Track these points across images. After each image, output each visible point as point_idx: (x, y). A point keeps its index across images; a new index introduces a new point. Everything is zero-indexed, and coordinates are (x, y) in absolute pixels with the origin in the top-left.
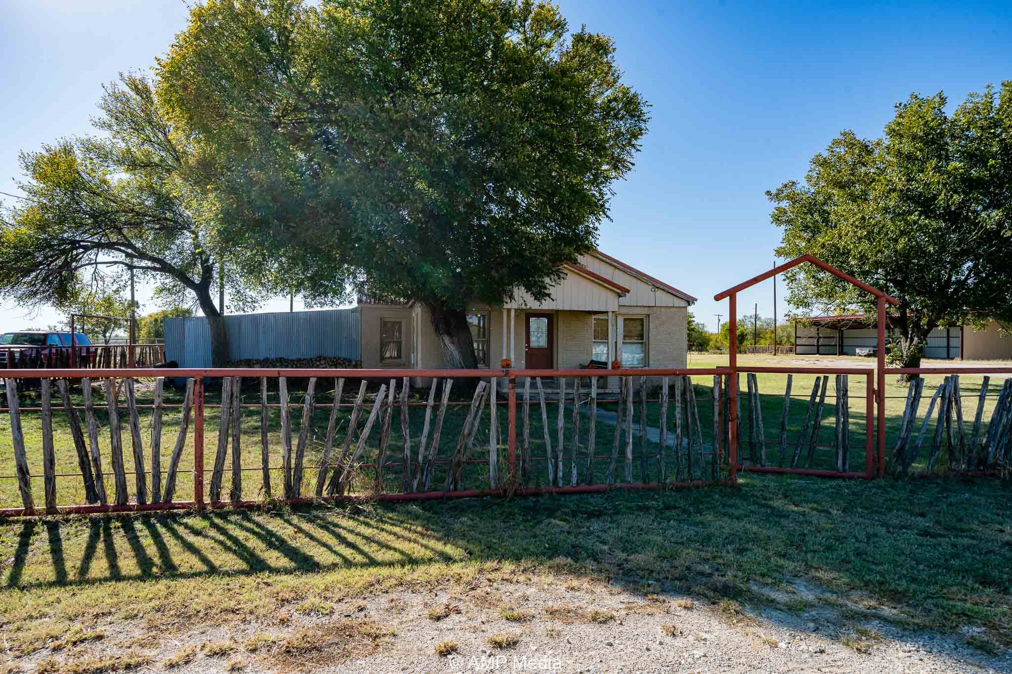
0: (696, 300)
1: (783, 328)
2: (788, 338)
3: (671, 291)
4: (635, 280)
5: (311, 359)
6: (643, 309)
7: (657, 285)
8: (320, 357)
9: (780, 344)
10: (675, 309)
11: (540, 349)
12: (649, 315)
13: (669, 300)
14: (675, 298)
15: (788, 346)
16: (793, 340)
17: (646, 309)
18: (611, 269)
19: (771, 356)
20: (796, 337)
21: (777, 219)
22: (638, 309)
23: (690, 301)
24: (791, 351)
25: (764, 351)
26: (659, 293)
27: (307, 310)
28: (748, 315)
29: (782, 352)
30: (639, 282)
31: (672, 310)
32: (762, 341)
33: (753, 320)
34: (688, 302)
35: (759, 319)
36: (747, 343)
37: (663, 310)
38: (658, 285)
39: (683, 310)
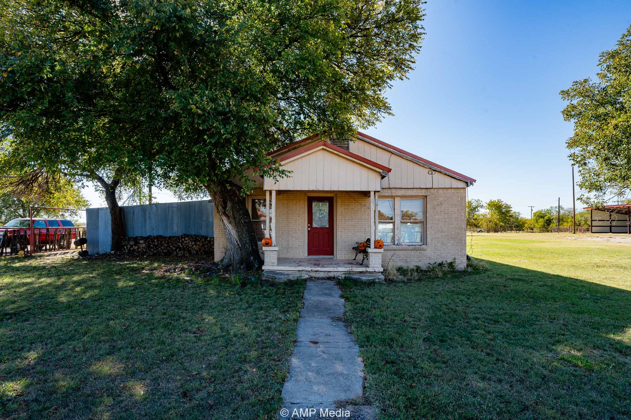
0: (475, 181)
1: (581, 214)
2: (586, 221)
3: (448, 173)
4: (412, 164)
5: (178, 237)
6: (419, 190)
7: (433, 168)
8: (184, 235)
9: (580, 225)
10: (453, 191)
11: (322, 229)
12: (426, 196)
13: (447, 182)
14: (453, 179)
15: (586, 227)
16: (589, 223)
17: (424, 191)
18: (386, 155)
19: (572, 234)
20: (592, 221)
21: (568, 114)
22: (415, 190)
23: (468, 182)
24: (588, 230)
25: (566, 230)
26: (436, 175)
27: (179, 201)
28: (554, 206)
29: (580, 231)
30: (416, 166)
31: (450, 191)
32: (565, 224)
33: (557, 210)
34: (467, 183)
35: (562, 209)
36: (553, 225)
37: (441, 191)
38: (435, 168)
39: (462, 191)
